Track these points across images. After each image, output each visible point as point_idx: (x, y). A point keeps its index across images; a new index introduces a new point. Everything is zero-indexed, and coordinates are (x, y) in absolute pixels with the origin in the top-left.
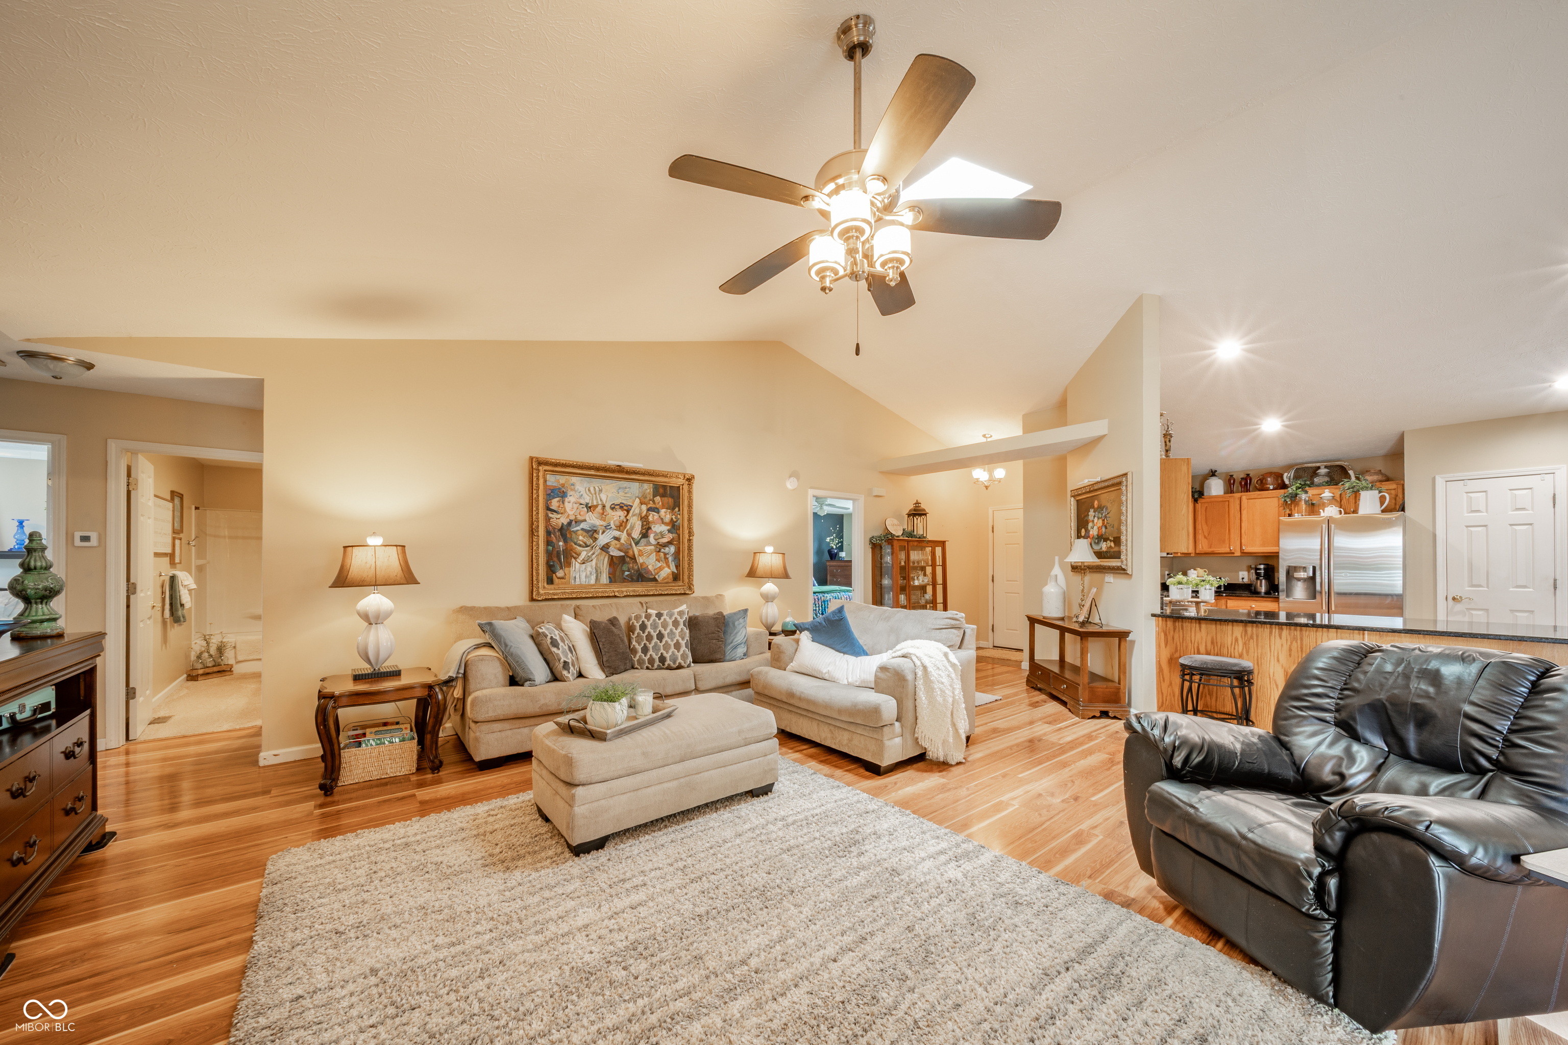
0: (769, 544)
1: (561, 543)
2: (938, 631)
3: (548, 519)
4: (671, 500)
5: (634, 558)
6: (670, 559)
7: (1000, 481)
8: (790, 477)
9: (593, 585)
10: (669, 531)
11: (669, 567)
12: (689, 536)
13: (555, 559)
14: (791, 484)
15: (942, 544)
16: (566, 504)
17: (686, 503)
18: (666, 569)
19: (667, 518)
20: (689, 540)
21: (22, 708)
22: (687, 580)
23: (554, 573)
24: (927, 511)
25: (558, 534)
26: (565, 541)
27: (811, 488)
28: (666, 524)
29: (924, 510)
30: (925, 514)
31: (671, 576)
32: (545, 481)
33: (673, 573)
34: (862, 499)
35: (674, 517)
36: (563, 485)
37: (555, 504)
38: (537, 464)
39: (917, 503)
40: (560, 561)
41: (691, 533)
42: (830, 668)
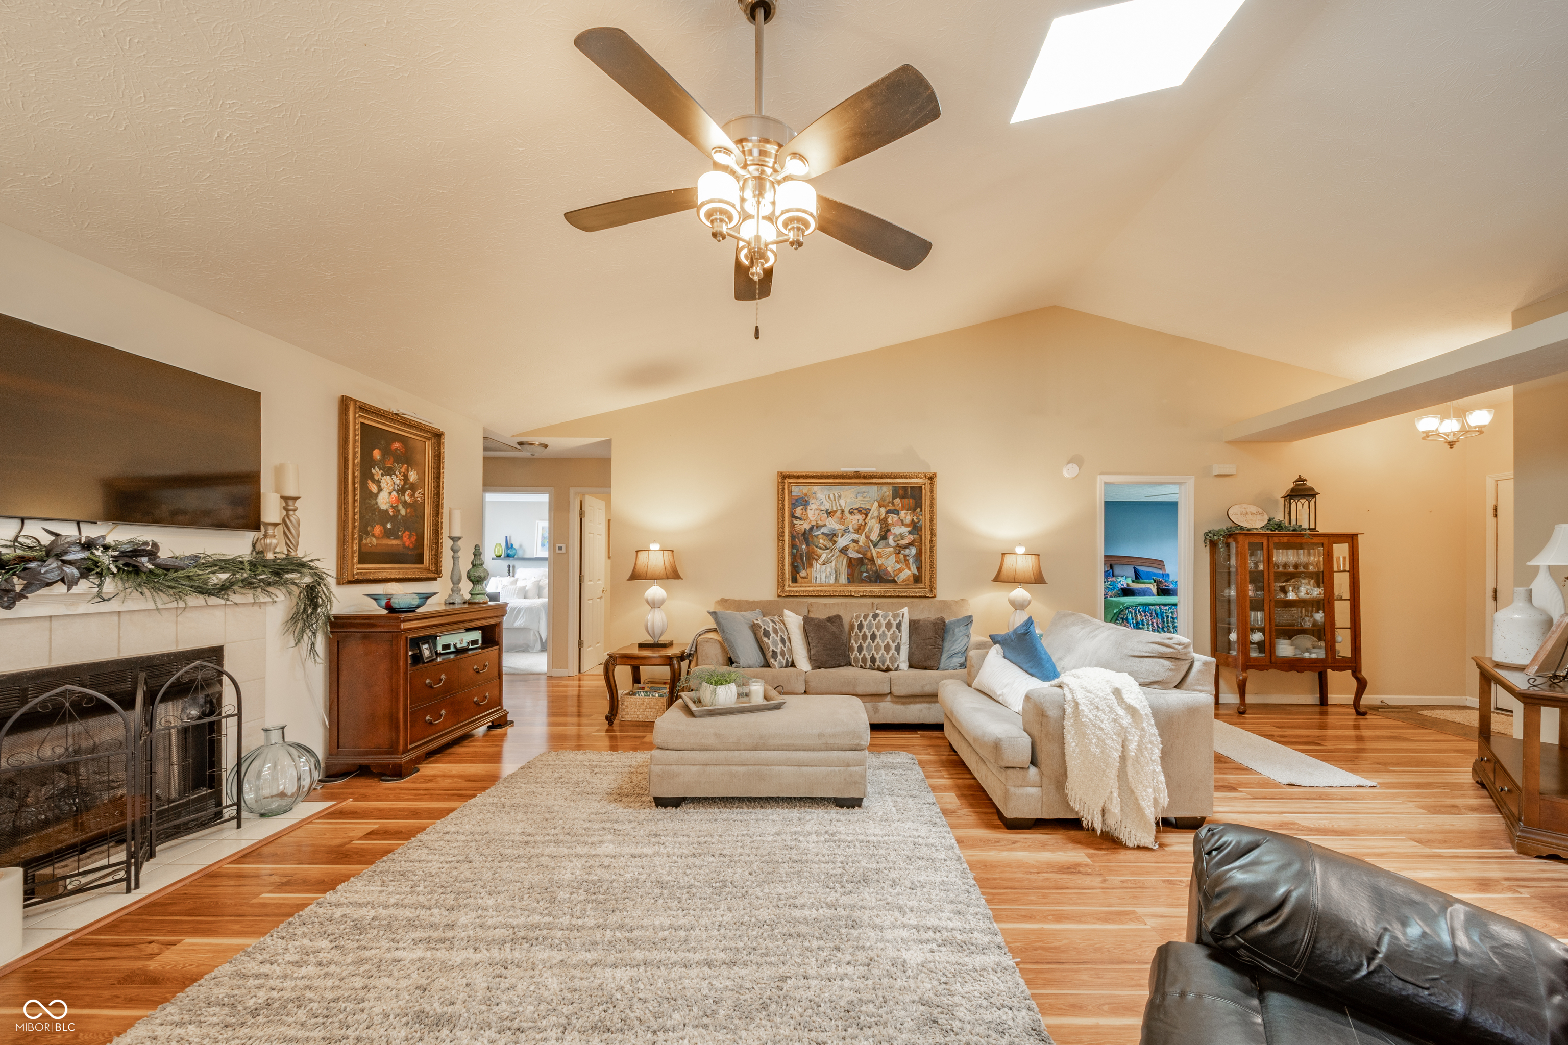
0: (1020, 545)
1: (804, 547)
2: (1137, 659)
3: (792, 526)
4: (912, 501)
5: (872, 560)
6: (911, 561)
7: (1480, 430)
8: (1068, 463)
9: (832, 585)
10: (910, 533)
11: (909, 569)
12: (931, 537)
13: (799, 560)
14: (1070, 471)
15: (1351, 539)
16: (809, 511)
17: (928, 503)
18: (907, 571)
19: (908, 520)
20: (931, 541)
21: (462, 641)
22: (929, 583)
23: (799, 573)
24: (1317, 491)
25: (801, 538)
26: (808, 545)
27: (1101, 474)
28: (907, 525)
29: (1312, 489)
30: (1314, 495)
31: (912, 578)
32: (790, 492)
33: (914, 574)
34: (1191, 481)
35: (915, 518)
36: (806, 495)
37: (799, 511)
38: (784, 477)
39: (1300, 479)
40: (803, 563)
41: (933, 534)
42: (1005, 691)
